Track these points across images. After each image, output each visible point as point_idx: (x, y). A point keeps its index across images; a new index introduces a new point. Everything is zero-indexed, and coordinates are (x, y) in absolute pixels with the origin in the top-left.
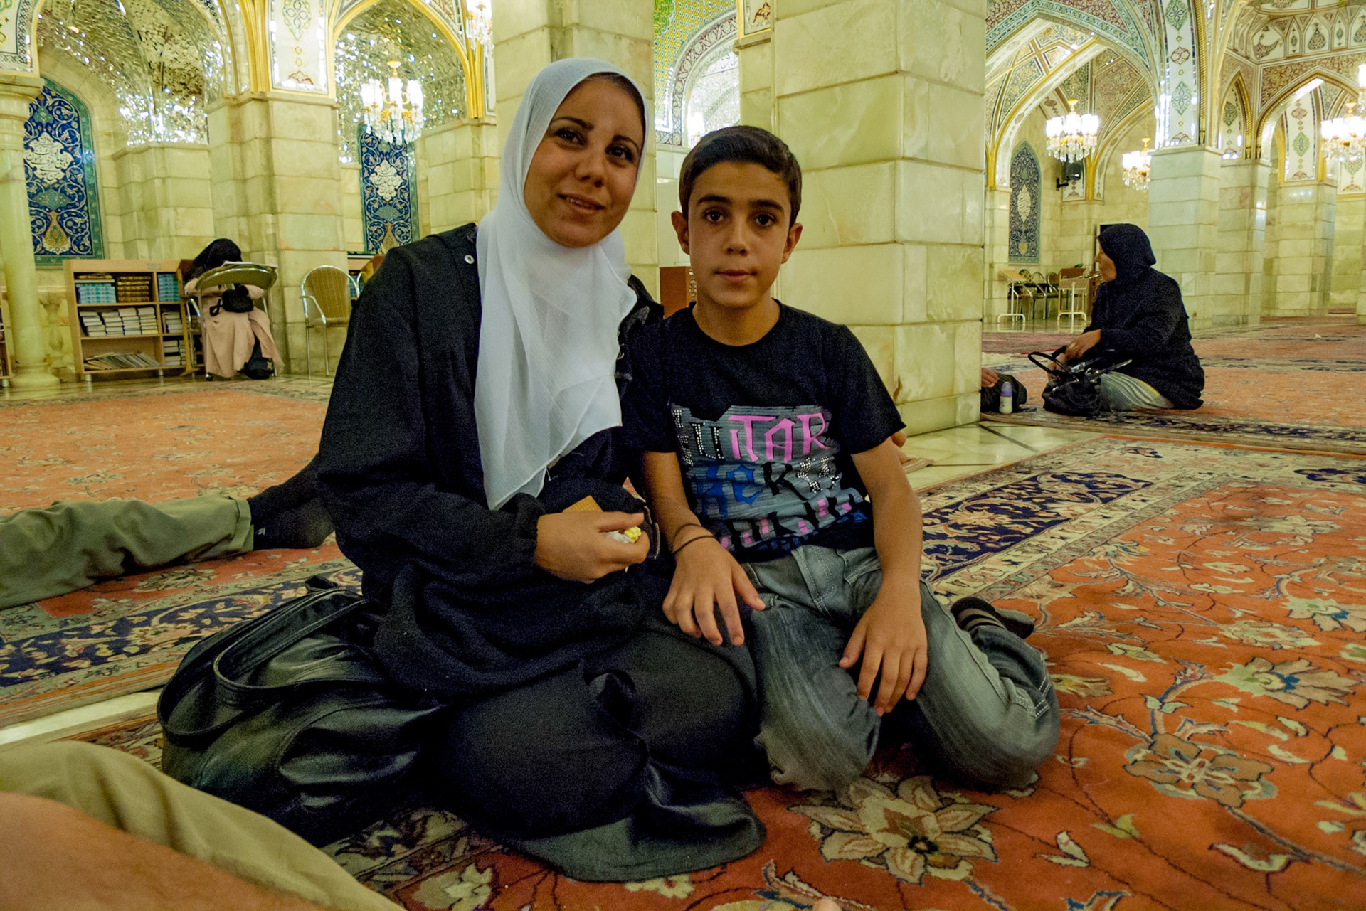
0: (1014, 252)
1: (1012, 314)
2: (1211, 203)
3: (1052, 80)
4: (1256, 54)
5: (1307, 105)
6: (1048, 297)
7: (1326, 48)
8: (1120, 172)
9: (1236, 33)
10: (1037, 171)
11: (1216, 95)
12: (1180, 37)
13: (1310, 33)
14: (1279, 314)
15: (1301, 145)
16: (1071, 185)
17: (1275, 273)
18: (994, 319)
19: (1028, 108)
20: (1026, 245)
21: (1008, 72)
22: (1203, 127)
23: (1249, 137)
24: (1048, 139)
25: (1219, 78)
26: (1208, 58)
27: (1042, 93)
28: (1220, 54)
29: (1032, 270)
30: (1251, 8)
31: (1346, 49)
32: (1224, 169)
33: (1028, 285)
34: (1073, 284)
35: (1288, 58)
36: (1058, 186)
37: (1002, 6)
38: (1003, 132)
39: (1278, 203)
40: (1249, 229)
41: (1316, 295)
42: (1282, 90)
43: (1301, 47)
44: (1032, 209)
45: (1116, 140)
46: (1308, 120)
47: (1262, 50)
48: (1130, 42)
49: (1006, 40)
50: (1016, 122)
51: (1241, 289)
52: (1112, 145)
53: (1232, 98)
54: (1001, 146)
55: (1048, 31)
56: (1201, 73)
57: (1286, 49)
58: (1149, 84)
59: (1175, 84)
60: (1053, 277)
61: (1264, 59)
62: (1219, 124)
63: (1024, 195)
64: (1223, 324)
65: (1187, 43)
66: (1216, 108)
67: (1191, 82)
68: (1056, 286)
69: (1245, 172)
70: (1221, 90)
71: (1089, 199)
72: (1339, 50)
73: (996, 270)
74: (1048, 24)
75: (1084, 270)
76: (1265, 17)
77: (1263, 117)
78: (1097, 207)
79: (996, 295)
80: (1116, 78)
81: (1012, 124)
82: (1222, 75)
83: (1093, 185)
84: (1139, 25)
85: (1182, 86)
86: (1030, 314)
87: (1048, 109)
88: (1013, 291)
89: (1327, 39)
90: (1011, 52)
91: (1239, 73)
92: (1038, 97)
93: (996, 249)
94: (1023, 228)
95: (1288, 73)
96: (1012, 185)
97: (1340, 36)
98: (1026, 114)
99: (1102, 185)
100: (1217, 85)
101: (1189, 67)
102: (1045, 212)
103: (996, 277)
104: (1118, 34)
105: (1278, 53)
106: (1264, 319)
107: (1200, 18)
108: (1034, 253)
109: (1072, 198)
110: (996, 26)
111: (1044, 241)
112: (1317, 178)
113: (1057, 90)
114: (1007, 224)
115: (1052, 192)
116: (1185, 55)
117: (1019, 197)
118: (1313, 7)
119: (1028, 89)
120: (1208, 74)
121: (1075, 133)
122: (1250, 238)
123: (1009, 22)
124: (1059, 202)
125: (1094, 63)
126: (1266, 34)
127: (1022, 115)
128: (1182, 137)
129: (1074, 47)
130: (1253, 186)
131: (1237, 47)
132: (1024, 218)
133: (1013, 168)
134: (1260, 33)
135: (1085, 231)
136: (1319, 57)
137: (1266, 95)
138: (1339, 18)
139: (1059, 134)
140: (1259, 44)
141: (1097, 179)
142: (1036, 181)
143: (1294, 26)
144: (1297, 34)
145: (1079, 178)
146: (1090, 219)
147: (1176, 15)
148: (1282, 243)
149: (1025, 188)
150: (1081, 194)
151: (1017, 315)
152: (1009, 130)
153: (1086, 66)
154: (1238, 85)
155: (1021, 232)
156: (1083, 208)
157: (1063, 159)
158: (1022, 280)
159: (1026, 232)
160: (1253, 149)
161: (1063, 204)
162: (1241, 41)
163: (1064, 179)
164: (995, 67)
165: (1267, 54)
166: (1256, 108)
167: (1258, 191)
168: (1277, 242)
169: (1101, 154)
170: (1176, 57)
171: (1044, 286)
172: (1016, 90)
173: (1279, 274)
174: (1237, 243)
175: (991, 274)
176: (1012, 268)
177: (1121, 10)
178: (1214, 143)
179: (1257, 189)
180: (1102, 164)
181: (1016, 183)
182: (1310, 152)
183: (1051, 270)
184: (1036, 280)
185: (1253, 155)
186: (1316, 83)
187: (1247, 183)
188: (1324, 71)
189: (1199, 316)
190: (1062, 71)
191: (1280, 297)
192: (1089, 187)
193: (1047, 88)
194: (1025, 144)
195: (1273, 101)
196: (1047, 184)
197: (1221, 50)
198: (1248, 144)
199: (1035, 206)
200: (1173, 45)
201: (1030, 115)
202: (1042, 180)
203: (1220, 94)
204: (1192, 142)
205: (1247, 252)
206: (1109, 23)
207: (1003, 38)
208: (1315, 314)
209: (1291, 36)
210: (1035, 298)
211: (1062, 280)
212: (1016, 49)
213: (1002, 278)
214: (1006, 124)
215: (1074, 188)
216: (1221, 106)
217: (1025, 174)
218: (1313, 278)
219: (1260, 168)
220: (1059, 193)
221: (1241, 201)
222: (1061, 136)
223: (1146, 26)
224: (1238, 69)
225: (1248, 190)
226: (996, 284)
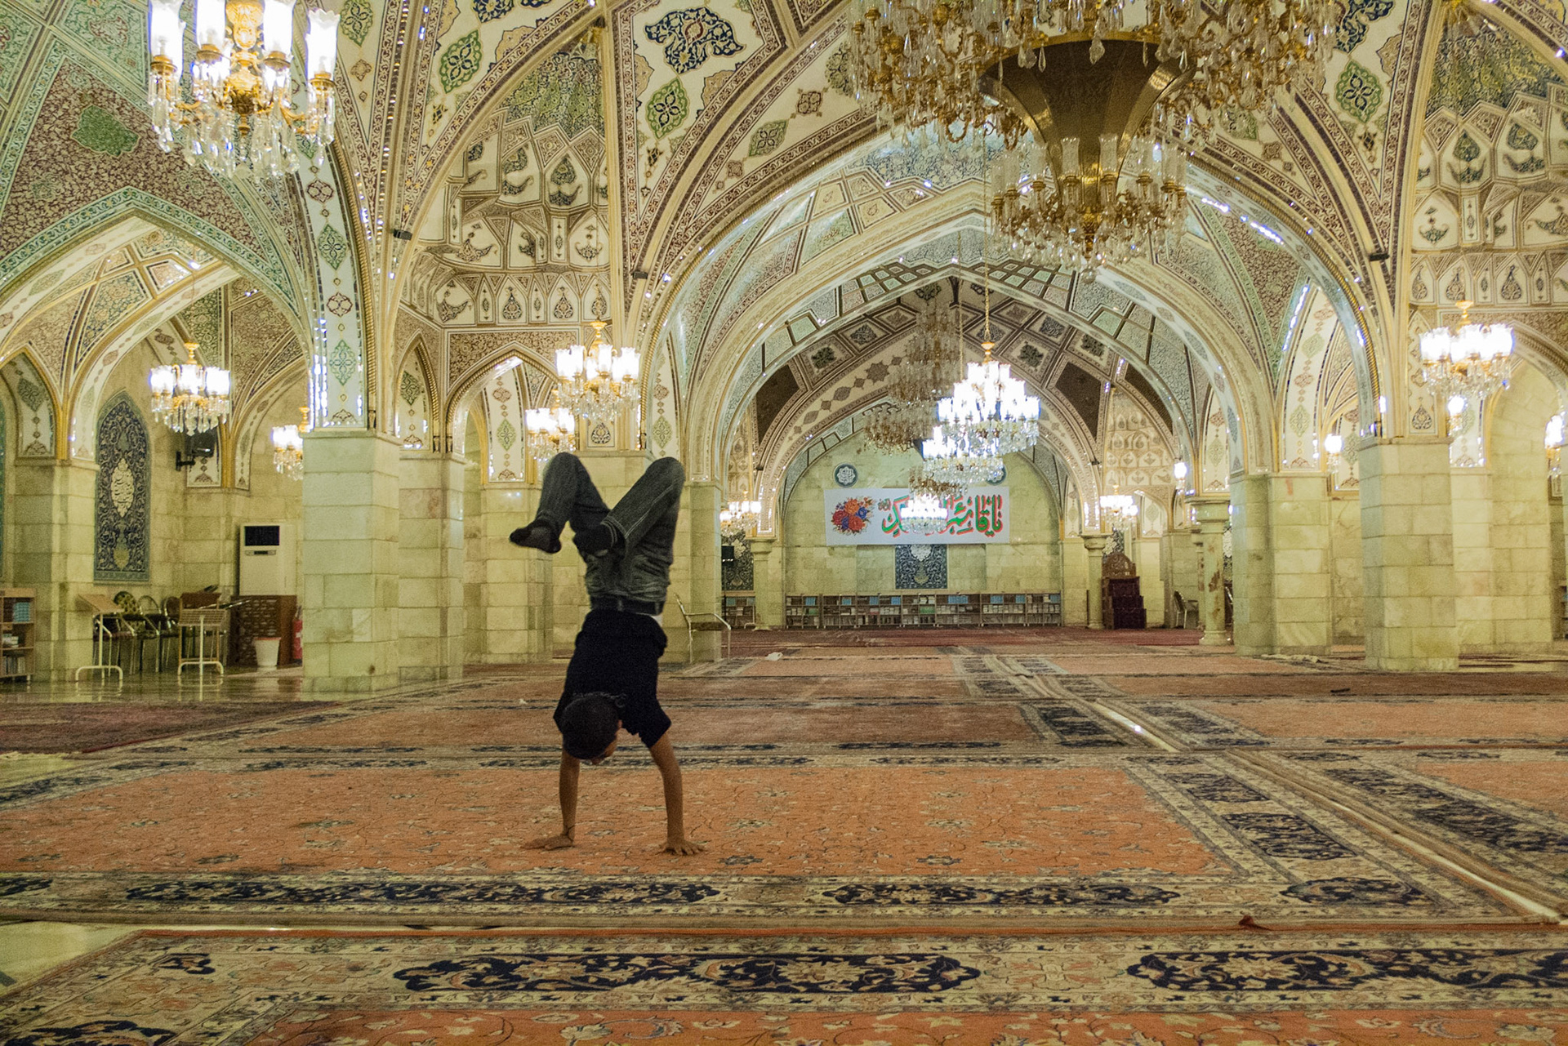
0: (104, 566)
1: (100, 666)
2: (388, 510)
3: (161, 308)
4: (441, 315)
5: (510, 385)
6: (162, 636)
7: (523, 320)
8: (272, 450)
9: (413, 286)
10: (144, 439)
11: (390, 363)
12: (338, 279)
13: (503, 298)
14: (491, 660)
15: (506, 436)
16: (198, 464)
17: (483, 602)
18: (69, 674)
19: (128, 341)
20: (126, 554)
21: (89, 286)
22: (373, 405)
23: (436, 423)
24: (154, 396)
25: (392, 341)
26: (375, 314)
27: (147, 325)
28: (392, 310)
29: (137, 593)
30: (430, 256)
31: (545, 324)
32: (405, 463)
33: (130, 618)
34: (202, 618)
35: (480, 326)
36: (179, 465)
37: (76, 188)
38: (82, 376)
39: (483, 510)
40: (443, 547)
41: (534, 634)
42: (474, 366)
43: (495, 313)
44: (136, 497)
45: (266, 403)
46: (513, 403)
47: (449, 311)
48: (271, 274)
49: (86, 237)
50: (105, 363)
51: (437, 632)
52: (259, 410)
53: (411, 366)
54: (81, 395)
55: (154, 236)
56: (367, 332)
57: (476, 315)
58: (299, 337)
59: (333, 342)
60: (172, 604)
61: (451, 322)
62: (394, 402)
63: (122, 475)
64: (415, 680)
65: (347, 289)
66: (389, 382)
67: (355, 342)
68: (175, 617)
69: (433, 468)
70: (395, 357)
71: (229, 487)
72: (537, 324)
73: (72, 594)
74: (152, 228)
75: (218, 595)
76: (449, 269)
77: (453, 398)
78: (239, 500)
79: (71, 634)
80: (263, 315)
81: (99, 365)
82: (397, 339)
83: (234, 467)
84: (282, 253)
85: (343, 346)
86: (134, 665)
87: (162, 348)
88: (102, 627)
89: (524, 308)
90: (91, 258)
91: (419, 337)
92: (141, 329)
93: (71, 560)
94: (122, 526)
95: (481, 345)
96: (99, 459)
97: (538, 308)
98: (121, 352)
99: (246, 467)
100: (391, 352)
101: (351, 319)
102: (158, 502)
103: (71, 604)
104: (253, 260)
105: (466, 317)
106: (470, 670)
107: (364, 259)
108: (140, 567)
109: (200, 484)
110: (67, 215)
111: (157, 548)
112: (527, 481)
113: (173, 320)
114: (91, 521)
115: (168, 473)
116: (346, 305)
117: (114, 477)
118: (505, 267)
119: (122, 318)
120: (378, 333)
121: (195, 391)
122: (444, 559)
123: (88, 213)
124: (181, 488)
125: (230, 291)
126: (451, 290)
127: (114, 354)
128: (344, 416)
129: (195, 266)
130: (444, 489)
131: (415, 302)
132: (122, 511)
133: (102, 430)
134: (445, 288)
135: (223, 535)
136: (515, 330)
137: (455, 368)
138: (536, 286)
139: (170, 390)
140: (444, 302)
141: (238, 458)
142: (143, 455)
143: (485, 286)
144: (488, 296)
145: (211, 454)
146: (229, 517)
147: (332, 249)
148: (490, 564)
149: (123, 464)
150: (215, 479)
151: (110, 667)
152: (93, 373)
153: (217, 292)
154: (419, 352)
155: (118, 532)
156: (218, 499)
157: (177, 428)
158: (118, 610)
159: (126, 532)
160: (443, 439)
161: (187, 492)
162: (420, 296)
163: (187, 454)
164: (64, 278)
165: (455, 316)
166: (445, 387)
167: (451, 495)
168: (484, 562)
169: (243, 422)
170: (333, 305)
171: (157, 619)
172: (103, 315)
173: (489, 605)
174: (427, 565)
175: (62, 601)
176: (103, 591)
177: (256, 228)
178: (389, 429)
179: (450, 493)
180: (246, 437)
181: (108, 456)
182: (518, 444)
183: (169, 593)
184: (143, 610)
185: (442, 447)
186: (516, 361)
187: (436, 484)
188: (522, 348)
189: (377, 672)
190: (177, 297)
191: (492, 637)
192: (227, 468)
193: (155, 318)
194: (124, 396)
195: (467, 379)
196: (160, 461)
197: (393, 303)
198: (436, 432)
199: (141, 492)
200: (329, 290)
201: (131, 352)
202: (153, 453)
203: (395, 363)
204: (359, 425)
205: (441, 578)
206: (240, 243)
207: (79, 235)
208: (535, 660)
209: (481, 298)
210: (141, 637)
211: (183, 611)
212: (101, 254)
213: (83, 607)
214: (89, 364)
215: (204, 469)
216: (396, 380)
217: (123, 443)
218: (530, 610)
219: (452, 466)
220: (180, 474)
221: (431, 509)
222: (175, 395)
223: (292, 256)
224: (419, 331)
225: (439, 493)
226: (71, 618)
